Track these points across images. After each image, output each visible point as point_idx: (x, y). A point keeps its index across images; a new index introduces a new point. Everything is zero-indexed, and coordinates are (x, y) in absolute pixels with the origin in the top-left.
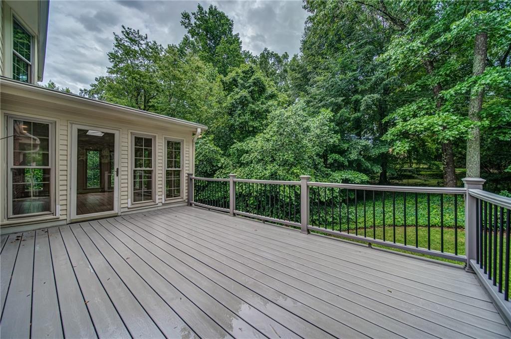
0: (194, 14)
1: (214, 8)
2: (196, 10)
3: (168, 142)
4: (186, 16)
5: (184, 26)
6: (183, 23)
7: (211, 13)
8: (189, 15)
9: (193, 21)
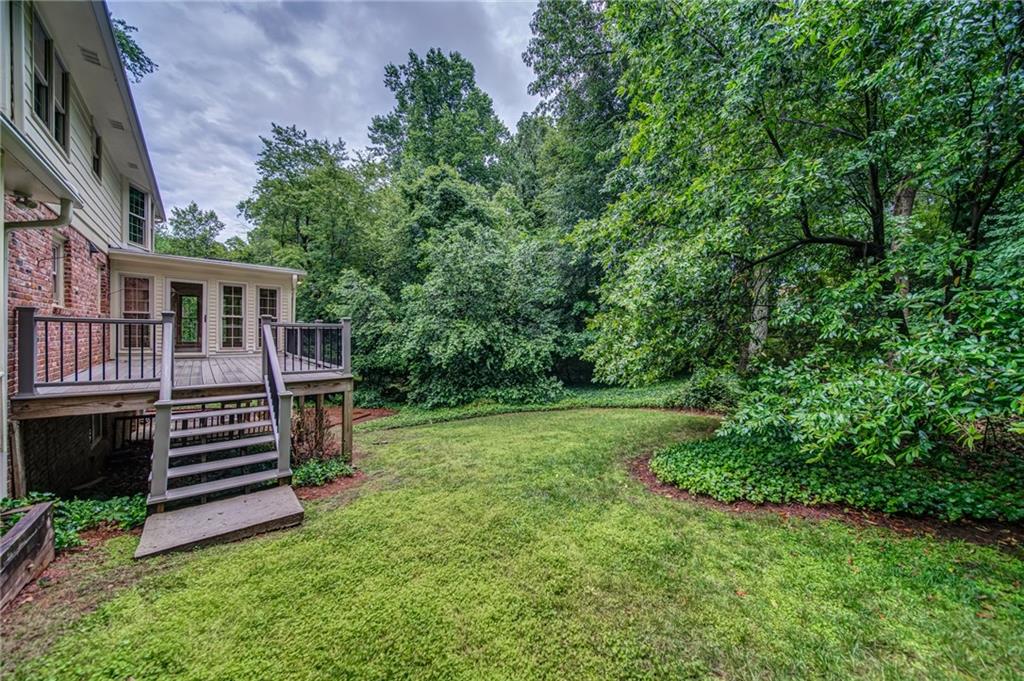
0: (402, 67)
1: (437, 52)
2: (406, 61)
3: (261, 290)
4: (392, 72)
5: (389, 88)
6: (388, 83)
7: (431, 60)
8: (396, 70)
9: (403, 79)
